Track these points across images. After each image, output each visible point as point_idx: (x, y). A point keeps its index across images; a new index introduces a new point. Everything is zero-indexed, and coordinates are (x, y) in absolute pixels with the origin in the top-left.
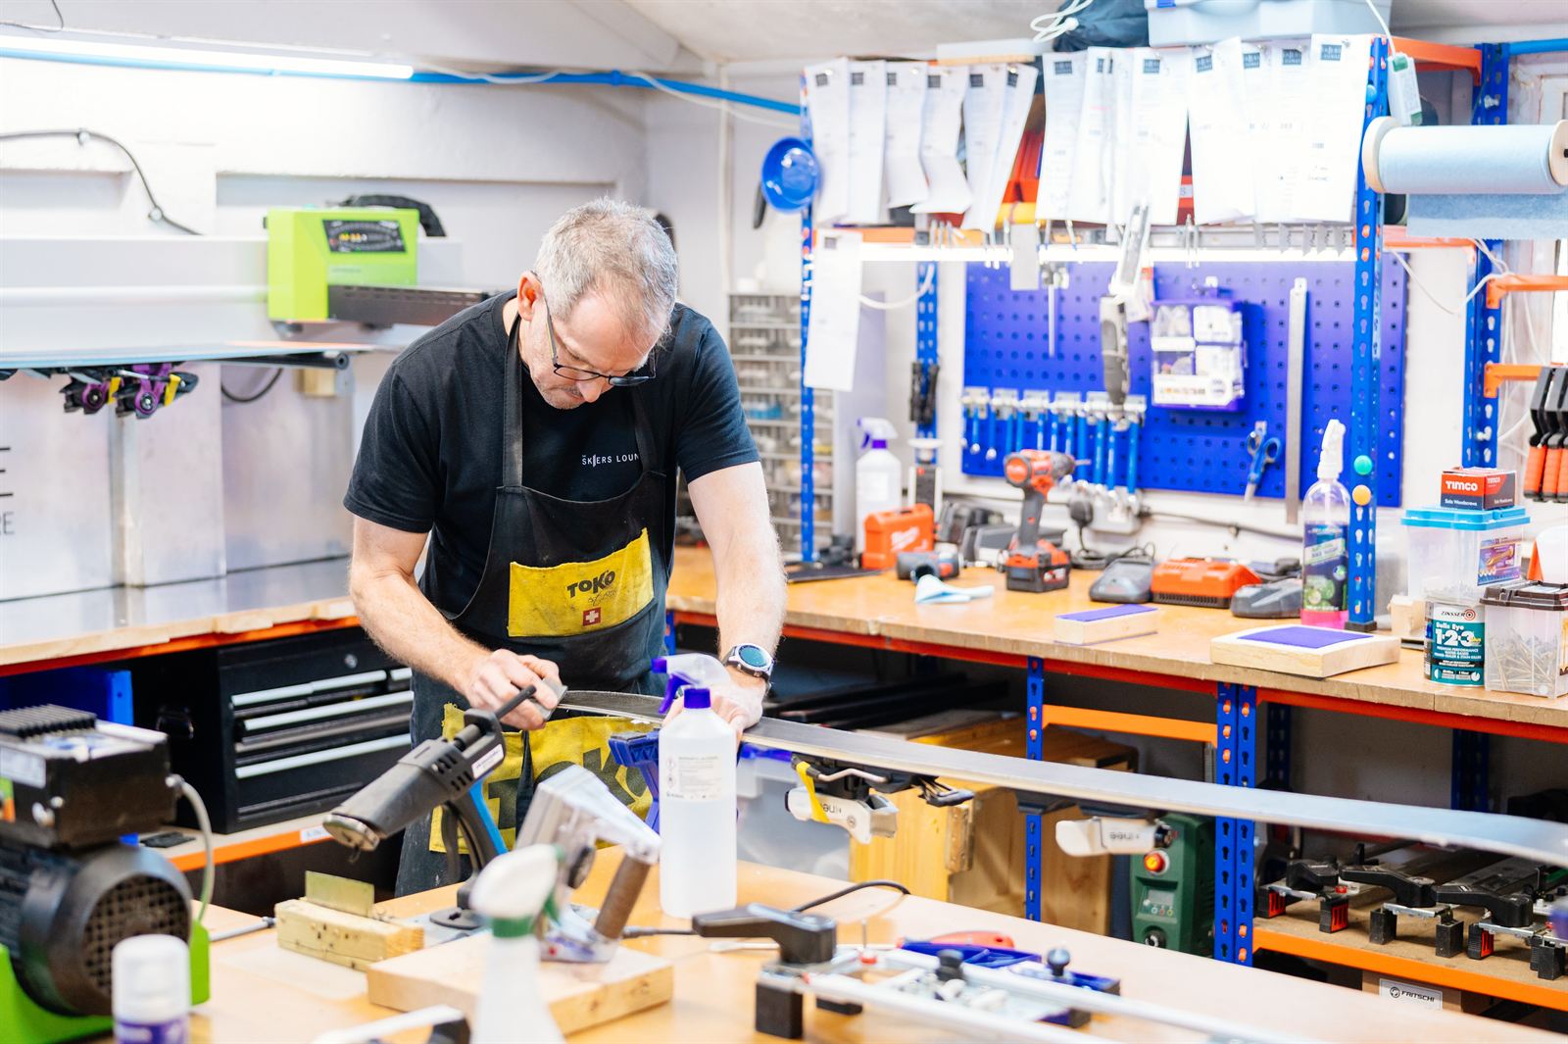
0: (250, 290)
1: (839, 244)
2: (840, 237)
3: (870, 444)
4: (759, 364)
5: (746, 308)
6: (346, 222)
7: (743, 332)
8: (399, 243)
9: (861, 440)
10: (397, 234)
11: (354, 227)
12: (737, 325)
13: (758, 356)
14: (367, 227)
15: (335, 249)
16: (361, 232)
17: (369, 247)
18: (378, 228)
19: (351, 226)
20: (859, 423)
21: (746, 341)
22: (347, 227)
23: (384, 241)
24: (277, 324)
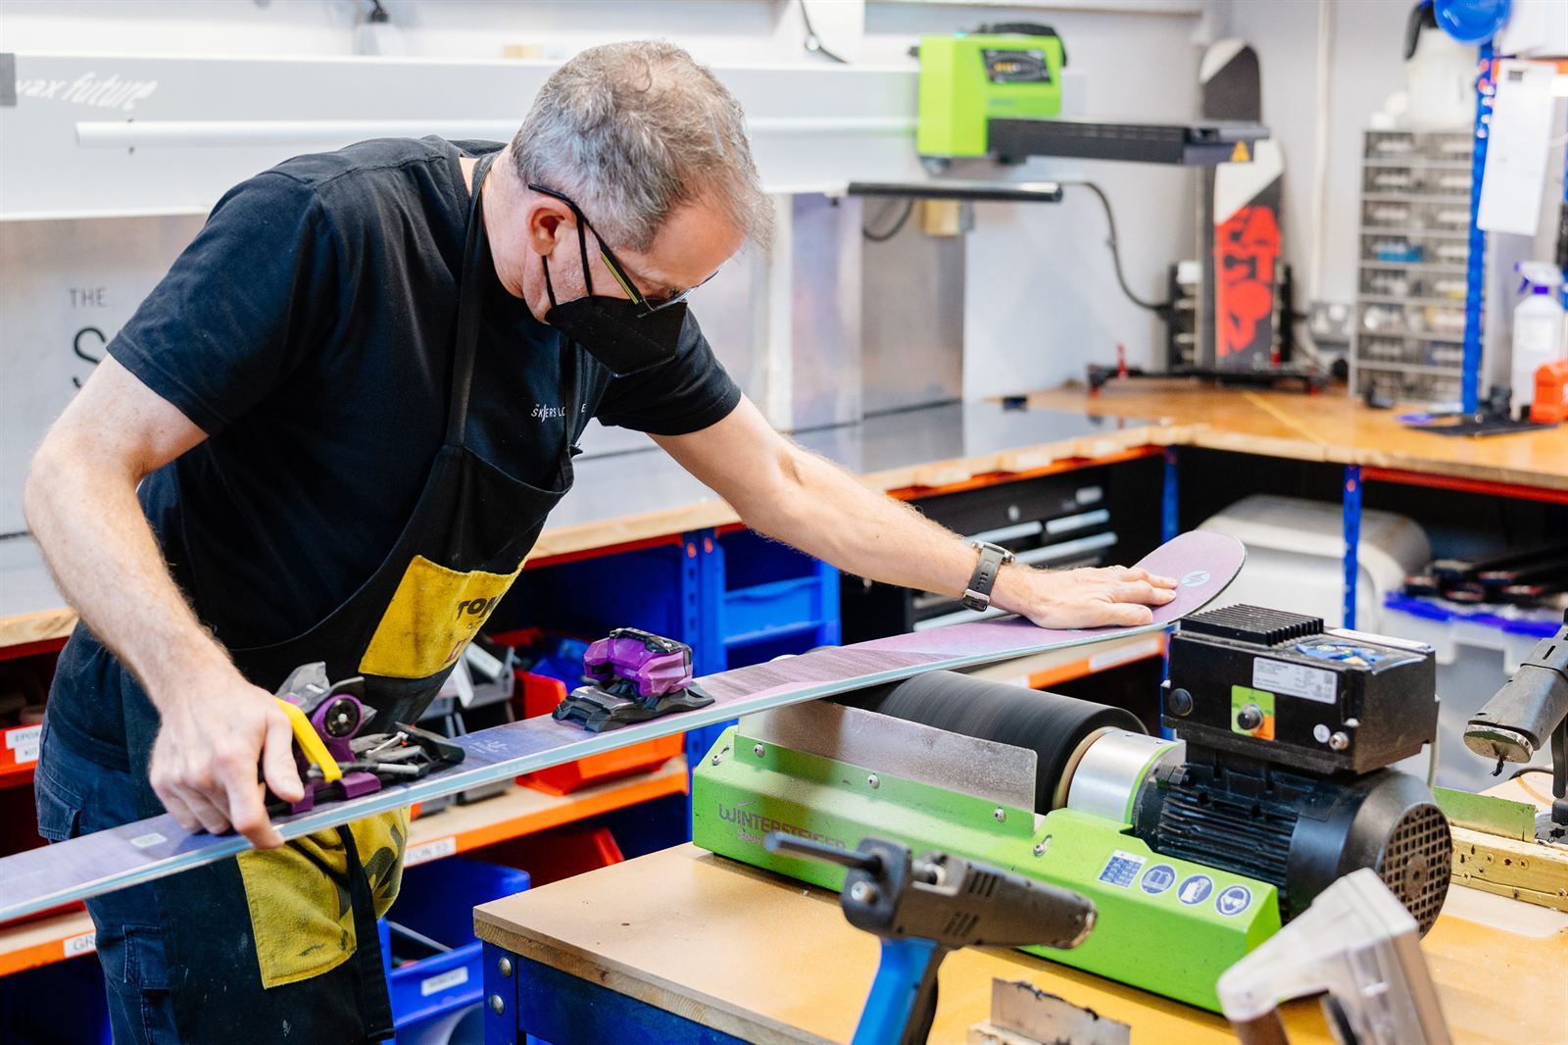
0: (901, 122)
1: (1526, 78)
2: (1527, 70)
3: (1529, 289)
4: (1398, 205)
5: (1385, 146)
6: (1001, 52)
7: (1380, 171)
8: (1045, 74)
9: (1519, 283)
10: (1043, 65)
11: (1007, 56)
12: (1374, 162)
13: (1396, 196)
14: (1019, 57)
15: (992, 79)
16: (1012, 61)
17: (1020, 77)
18: (1024, 57)
19: (1006, 56)
20: (1517, 268)
21: (1383, 180)
22: (1002, 56)
23: (1031, 72)
24: (925, 159)
